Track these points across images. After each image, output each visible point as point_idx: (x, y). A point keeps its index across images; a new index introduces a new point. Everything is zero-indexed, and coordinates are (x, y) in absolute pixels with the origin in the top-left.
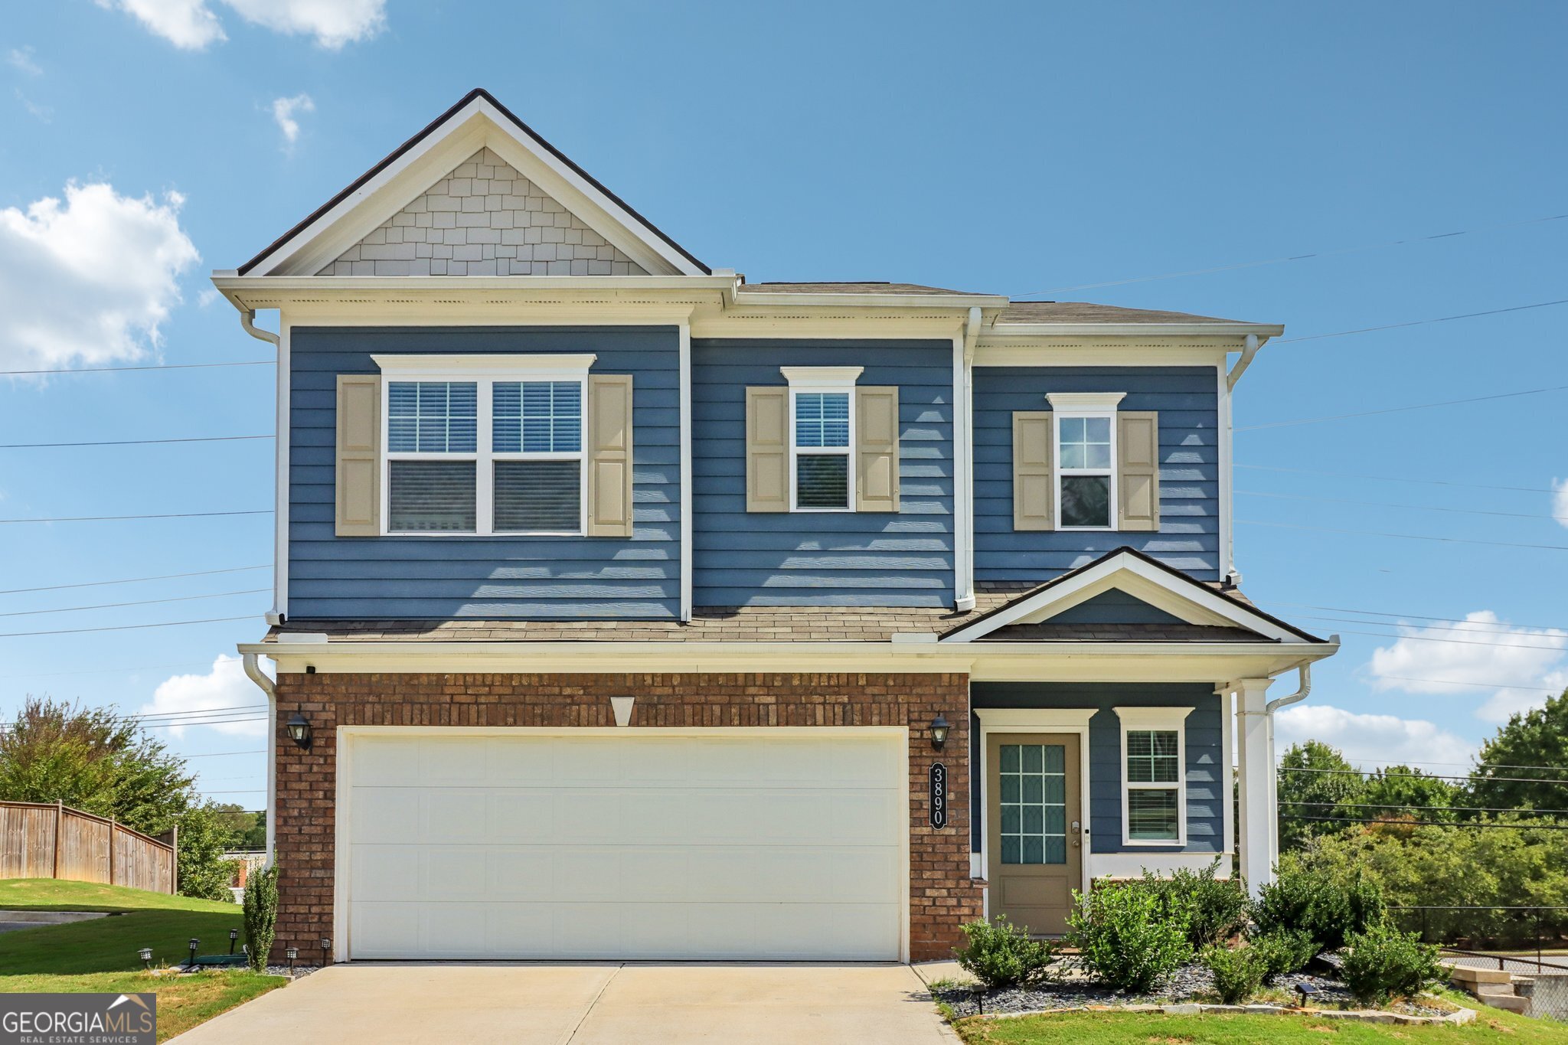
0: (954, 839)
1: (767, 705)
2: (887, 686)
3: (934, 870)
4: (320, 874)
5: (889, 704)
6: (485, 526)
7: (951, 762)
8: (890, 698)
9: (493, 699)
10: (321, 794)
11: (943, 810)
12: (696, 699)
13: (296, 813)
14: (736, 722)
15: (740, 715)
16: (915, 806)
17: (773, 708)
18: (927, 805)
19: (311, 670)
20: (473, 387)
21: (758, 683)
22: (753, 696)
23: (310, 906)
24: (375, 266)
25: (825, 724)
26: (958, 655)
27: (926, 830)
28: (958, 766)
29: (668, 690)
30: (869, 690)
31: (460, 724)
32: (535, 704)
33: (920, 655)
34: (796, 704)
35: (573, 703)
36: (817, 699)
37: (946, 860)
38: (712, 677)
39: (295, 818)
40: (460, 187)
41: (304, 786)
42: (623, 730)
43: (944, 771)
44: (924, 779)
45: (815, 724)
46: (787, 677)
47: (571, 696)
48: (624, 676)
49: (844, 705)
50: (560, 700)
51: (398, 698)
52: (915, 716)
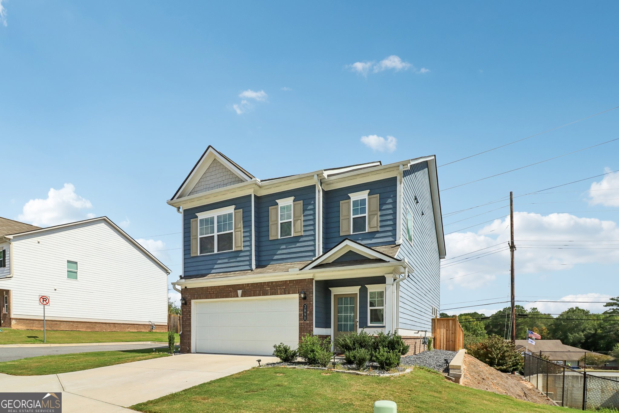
0: (309, 324)
2: (293, 283)
3: (304, 332)
4: (188, 333)
5: (294, 288)
6: (216, 251)
7: (308, 303)
8: (294, 286)
9: (216, 292)
10: (188, 315)
11: (306, 316)
12: (254, 289)
13: (185, 320)
14: (262, 295)
15: (262, 293)
16: (300, 315)
17: (269, 291)
18: (303, 315)
19: (186, 287)
20: (213, 217)
21: (266, 284)
22: (265, 288)
23: (187, 340)
24: (197, 192)
25: (280, 294)
26: (306, 274)
27: (302, 322)
28: (310, 304)
29: (248, 288)
30: (290, 285)
31: (211, 298)
32: (223, 293)
34: (274, 289)
35: (231, 292)
36: (279, 288)
37: (307, 330)
38: (257, 283)
39: (185, 321)
40: (211, 170)
41: (186, 313)
42: (240, 298)
43: (306, 305)
44: (302, 308)
45: (278, 294)
46: (272, 282)
47: (230, 290)
48: (240, 285)
49: (284, 289)
50: (228, 291)
51: (200, 293)
52: (300, 291)
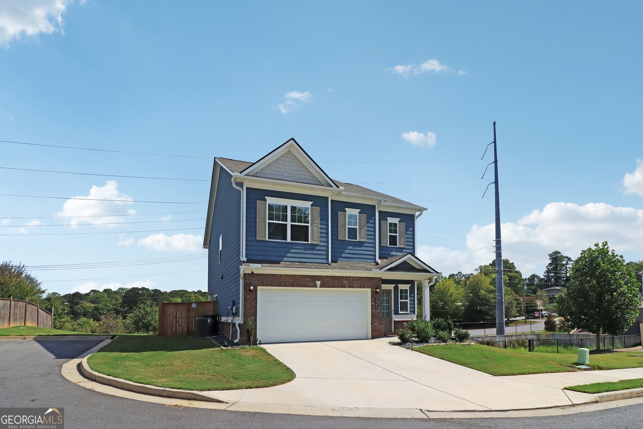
0: (379, 313)
1: (346, 283)
3: (375, 319)
5: (368, 284)
6: (289, 240)
8: (368, 282)
11: (377, 306)
12: (333, 282)
13: (248, 308)
14: (340, 287)
16: (372, 305)
17: (347, 284)
18: (374, 305)
19: (252, 273)
20: (286, 206)
21: (344, 278)
22: (343, 281)
25: (357, 288)
27: (374, 311)
28: (380, 297)
29: (327, 280)
30: (365, 280)
31: (284, 287)
32: (300, 282)
33: (376, 274)
34: (351, 283)
35: (308, 282)
36: (355, 282)
37: (377, 317)
38: (335, 277)
41: (250, 301)
42: (318, 289)
43: (377, 298)
44: (373, 300)
45: (355, 288)
47: (308, 280)
48: (318, 276)
50: (305, 281)
51: (271, 280)
52: (372, 286)
